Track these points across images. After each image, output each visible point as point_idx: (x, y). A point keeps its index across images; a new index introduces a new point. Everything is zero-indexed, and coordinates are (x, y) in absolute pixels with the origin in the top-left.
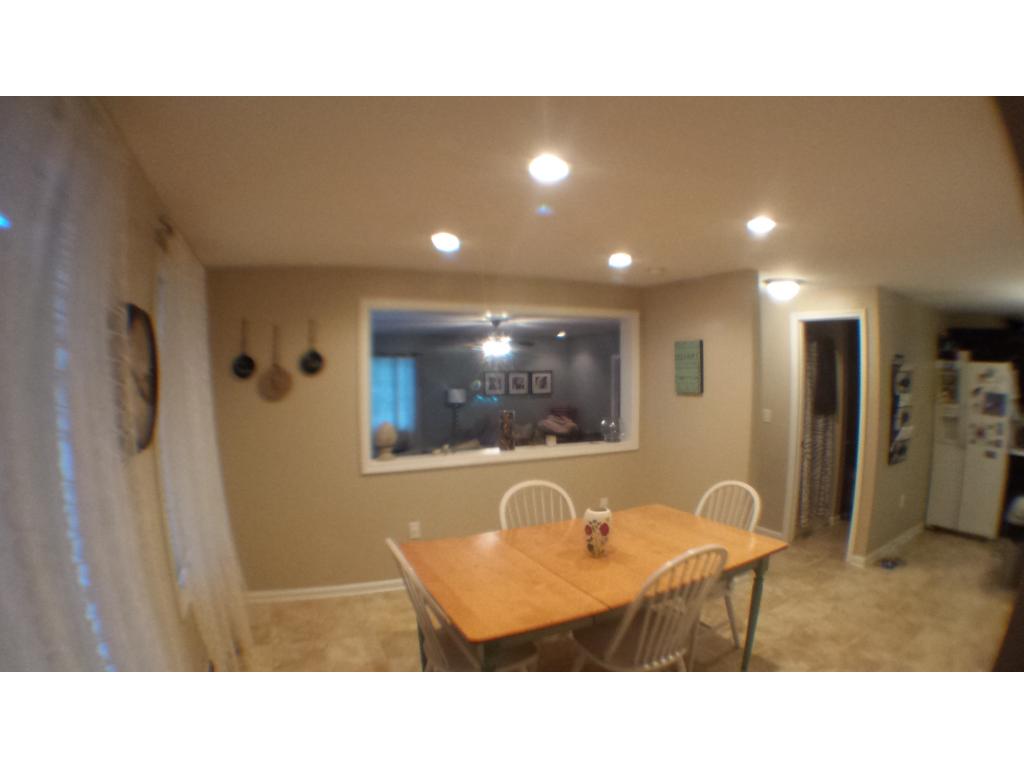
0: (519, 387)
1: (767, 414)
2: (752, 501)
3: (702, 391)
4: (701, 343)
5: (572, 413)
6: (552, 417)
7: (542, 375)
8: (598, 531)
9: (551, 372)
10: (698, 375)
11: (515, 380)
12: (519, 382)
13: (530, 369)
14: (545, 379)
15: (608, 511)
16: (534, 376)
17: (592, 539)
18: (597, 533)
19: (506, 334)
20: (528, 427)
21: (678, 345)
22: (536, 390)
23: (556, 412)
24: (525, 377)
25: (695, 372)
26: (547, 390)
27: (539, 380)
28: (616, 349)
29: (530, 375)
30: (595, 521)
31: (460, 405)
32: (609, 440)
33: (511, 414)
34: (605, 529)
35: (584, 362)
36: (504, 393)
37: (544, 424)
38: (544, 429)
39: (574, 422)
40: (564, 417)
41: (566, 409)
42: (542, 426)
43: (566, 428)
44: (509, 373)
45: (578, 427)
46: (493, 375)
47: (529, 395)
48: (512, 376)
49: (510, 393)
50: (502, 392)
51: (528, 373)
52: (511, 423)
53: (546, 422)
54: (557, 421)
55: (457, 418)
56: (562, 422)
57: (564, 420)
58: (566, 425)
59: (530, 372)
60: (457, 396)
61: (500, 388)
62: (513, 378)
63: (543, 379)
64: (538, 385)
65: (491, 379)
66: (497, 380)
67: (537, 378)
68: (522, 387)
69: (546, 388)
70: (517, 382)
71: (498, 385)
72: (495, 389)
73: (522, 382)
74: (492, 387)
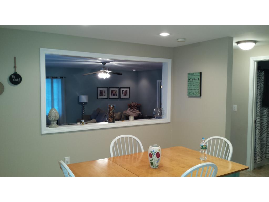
0: (114, 95)
1: (235, 107)
2: (228, 146)
3: (201, 96)
4: (201, 73)
5: (139, 107)
7: (125, 89)
8: (155, 156)
9: (129, 88)
10: (199, 88)
11: (112, 91)
12: (114, 92)
13: (120, 87)
14: (127, 91)
15: (159, 147)
16: (121, 90)
17: (152, 159)
18: (155, 157)
20: (119, 114)
21: (189, 74)
22: (122, 96)
23: (131, 107)
24: (117, 90)
25: (198, 87)
27: (124, 91)
28: (160, 77)
30: (153, 151)
31: (85, 103)
32: (157, 118)
33: (114, 106)
34: (158, 155)
35: (144, 83)
36: (107, 98)
37: (126, 112)
38: (127, 114)
39: (140, 111)
40: (135, 109)
41: (136, 105)
42: (125, 113)
43: (136, 114)
44: (109, 88)
45: (141, 114)
46: (101, 89)
47: (119, 99)
48: (111, 89)
49: (110, 98)
50: (106, 97)
51: (118, 88)
52: (113, 110)
53: (127, 112)
54: (132, 111)
55: (84, 109)
56: (134, 111)
57: (135, 110)
58: (136, 113)
59: (119, 88)
60: (84, 99)
61: (105, 96)
62: (111, 91)
63: (125, 91)
64: (123, 94)
65: (100, 90)
66: (104, 91)
67: (123, 91)
68: (116, 95)
69: (127, 95)
70: (113, 93)
71: (104, 94)
72: (103, 96)
73: (116, 92)
74: (101, 95)
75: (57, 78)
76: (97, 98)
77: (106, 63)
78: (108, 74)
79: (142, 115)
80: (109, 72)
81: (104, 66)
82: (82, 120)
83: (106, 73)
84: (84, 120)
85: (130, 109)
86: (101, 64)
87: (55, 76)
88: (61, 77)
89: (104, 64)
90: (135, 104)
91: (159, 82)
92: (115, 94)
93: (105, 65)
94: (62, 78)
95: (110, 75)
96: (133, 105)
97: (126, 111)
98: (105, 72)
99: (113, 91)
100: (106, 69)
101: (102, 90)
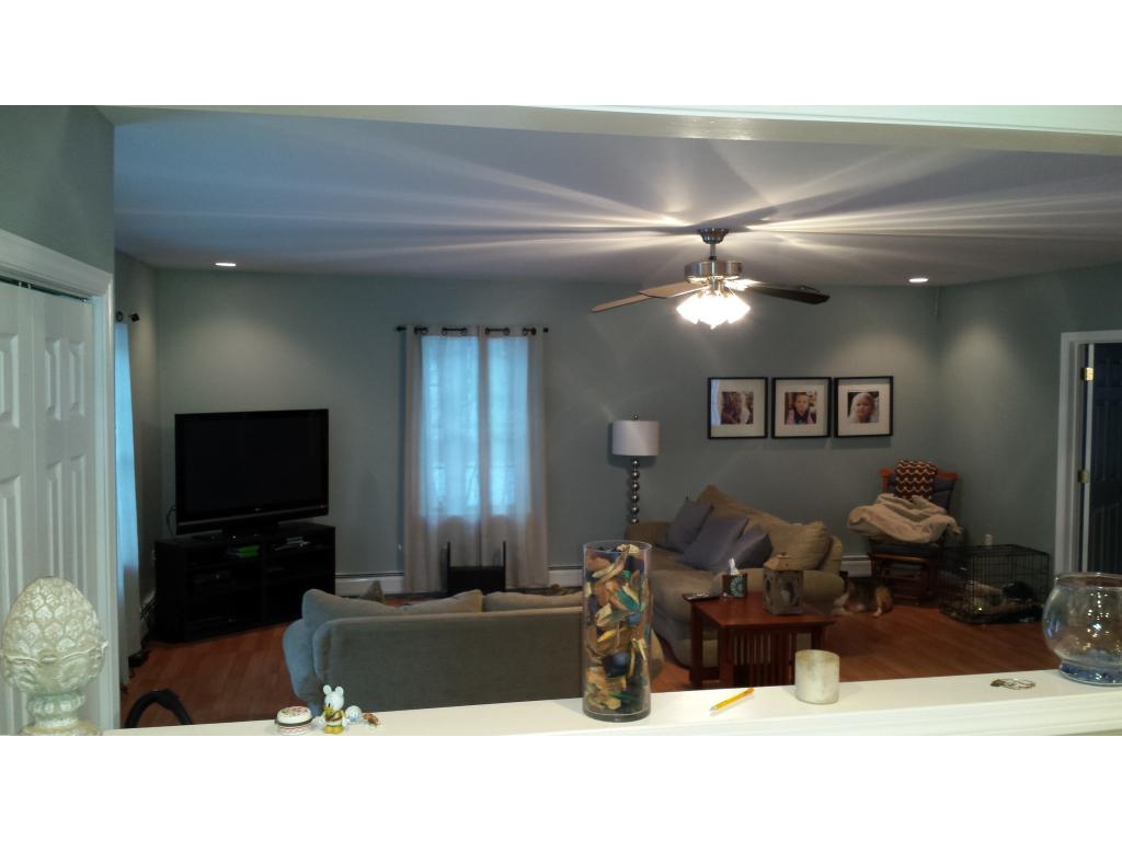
0: (801, 418)
5: (943, 489)
6: (887, 498)
7: (863, 389)
9: (891, 379)
11: (792, 399)
12: (802, 405)
13: (833, 375)
16: (844, 390)
19: (740, 270)
20: (812, 531)
22: (848, 425)
23: (898, 484)
24: (819, 390)
26: (879, 426)
27: (856, 400)
29: (833, 385)
31: (644, 462)
36: (762, 434)
37: (865, 515)
38: (872, 526)
39: (949, 511)
40: (921, 499)
41: (928, 478)
42: (862, 520)
43: (925, 530)
44: (774, 380)
45: (958, 530)
46: (731, 386)
47: (829, 440)
48: (783, 389)
49: (778, 433)
50: (756, 429)
51: (826, 382)
52: (629, 601)
53: (871, 513)
54: (903, 508)
55: (639, 492)
56: (914, 512)
57: (920, 507)
58: (929, 521)
59: (829, 378)
60: (636, 438)
61: (750, 421)
62: (787, 394)
63: (867, 398)
64: (853, 414)
65: (725, 394)
66: (743, 398)
67: (851, 396)
68: (810, 418)
69: (877, 421)
70: (798, 405)
71: (745, 412)
72: (739, 421)
73: (811, 405)
74: (730, 417)
75: (506, 331)
76: (710, 437)
77: (726, 232)
78: (734, 298)
79: (966, 534)
80: (744, 284)
81: (713, 249)
82: (327, 689)
83: (726, 290)
84: (340, 690)
85: (891, 496)
86: (697, 239)
87: (502, 324)
88: (525, 330)
89: (713, 242)
90: (921, 470)
91: (1072, 345)
92: (807, 412)
93: (717, 245)
94: (534, 331)
95: (752, 303)
96: (907, 475)
97: (869, 508)
98: (715, 286)
99: (795, 395)
100: (722, 270)
101: (733, 393)
